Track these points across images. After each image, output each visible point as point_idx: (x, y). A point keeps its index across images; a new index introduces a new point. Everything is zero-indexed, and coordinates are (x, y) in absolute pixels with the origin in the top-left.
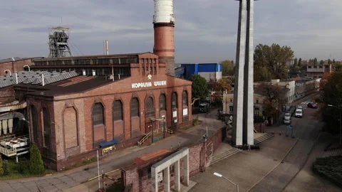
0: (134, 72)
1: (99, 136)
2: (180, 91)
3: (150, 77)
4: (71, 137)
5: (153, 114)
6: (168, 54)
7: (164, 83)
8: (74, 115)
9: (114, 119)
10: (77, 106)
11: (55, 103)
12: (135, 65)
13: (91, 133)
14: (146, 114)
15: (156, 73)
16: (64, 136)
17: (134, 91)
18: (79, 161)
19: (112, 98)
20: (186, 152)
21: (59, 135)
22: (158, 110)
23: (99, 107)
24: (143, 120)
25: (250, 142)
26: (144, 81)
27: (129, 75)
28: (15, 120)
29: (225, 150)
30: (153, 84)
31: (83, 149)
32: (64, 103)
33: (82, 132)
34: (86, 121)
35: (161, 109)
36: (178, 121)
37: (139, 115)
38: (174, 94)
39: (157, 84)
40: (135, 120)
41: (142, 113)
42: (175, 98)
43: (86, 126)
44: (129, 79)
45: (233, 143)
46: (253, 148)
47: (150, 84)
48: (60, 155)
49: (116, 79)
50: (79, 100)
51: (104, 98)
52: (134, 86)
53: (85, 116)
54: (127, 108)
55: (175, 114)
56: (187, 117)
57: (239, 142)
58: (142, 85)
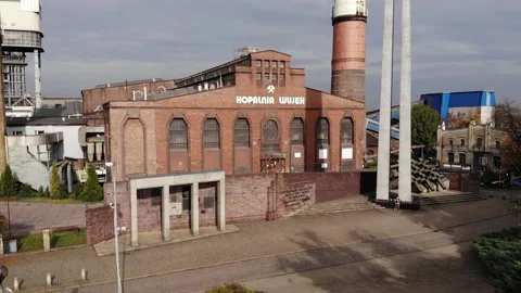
0: (239, 77)
2: (336, 119)
3: (271, 88)
4: (134, 159)
5: (277, 147)
6: (352, 65)
7: (300, 101)
8: (139, 131)
9: (204, 145)
10: (144, 119)
11: (111, 111)
12: (245, 69)
13: (165, 159)
14: (264, 146)
15: (283, 84)
16: (124, 156)
17: (239, 108)
19: (203, 114)
20: (217, 176)
21: (115, 153)
22: (286, 142)
23: (179, 124)
24: (257, 154)
25: (405, 195)
26: (260, 95)
27: (234, 84)
30: (276, 100)
32: (124, 112)
33: (152, 155)
34: (158, 140)
35: (293, 142)
36: (330, 165)
37: (249, 144)
38: (324, 121)
39: (284, 101)
40: (243, 151)
41: (255, 143)
42: (324, 127)
43: (158, 147)
44: (233, 88)
47: (271, 100)
50: (148, 111)
51: (189, 113)
52: (239, 100)
53: (157, 133)
54: (227, 132)
55: (324, 154)
56: (350, 163)
57: (382, 193)
58: (256, 100)
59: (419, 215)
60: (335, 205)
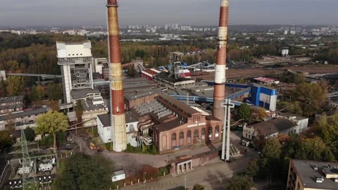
0: (188, 121)
1: (174, 145)
2: (214, 127)
3: (197, 122)
4: (164, 144)
5: (198, 136)
6: (219, 99)
7: (204, 124)
8: (165, 137)
9: (180, 138)
10: (167, 135)
11: (160, 134)
12: (190, 118)
13: (171, 143)
14: (194, 137)
15: (200, 120)
16: (162, 144)
17: (188, 128)
18: (167, 152)
19: (180, 131)
20: (191, 161)
21: (160, 144)
22: (200, 135)
23: (174, 134)
24: (192, 138)
25: (228, 159)
27: (187, 122)
28: (149, 130)
29: (217, 160)
30: (198, 125)
31: (168, 148)
32: (163, 134)
33: (168, 143)
34: (169, 139)
35: (202, 134)
36: (212, 139)
38: (211, 128)
39: (200, 124)
40: (189, 139)
41: (192, 136)
43: (169, 141)
44: (187, 124)
45: (221, 157)
46: (227, 161)
47: (196, 125)
48: (161, 150)
49: (182, 124)
50: (168, 133)
51: (177, 132)
52: (189, 126)
53: (169, 137)
54: (185, 135)
55: (210, 136)
56: (218, 138)
57: (223, 158)
58: (193, 126)
59: (230, 164)
60: (212, 161)
